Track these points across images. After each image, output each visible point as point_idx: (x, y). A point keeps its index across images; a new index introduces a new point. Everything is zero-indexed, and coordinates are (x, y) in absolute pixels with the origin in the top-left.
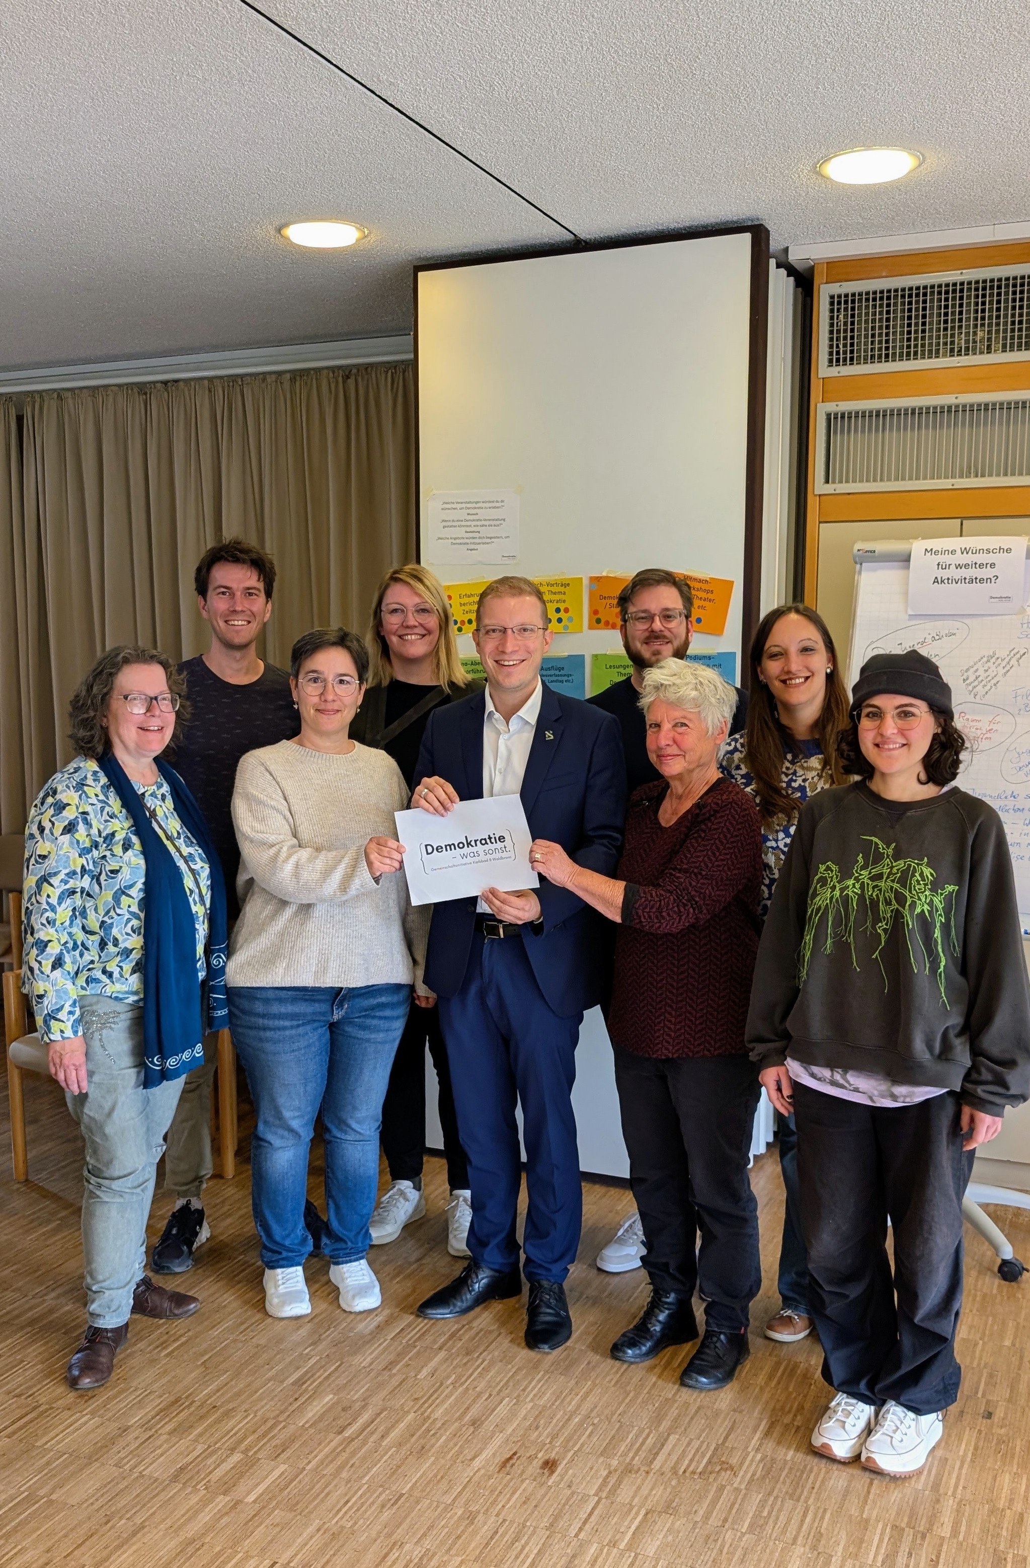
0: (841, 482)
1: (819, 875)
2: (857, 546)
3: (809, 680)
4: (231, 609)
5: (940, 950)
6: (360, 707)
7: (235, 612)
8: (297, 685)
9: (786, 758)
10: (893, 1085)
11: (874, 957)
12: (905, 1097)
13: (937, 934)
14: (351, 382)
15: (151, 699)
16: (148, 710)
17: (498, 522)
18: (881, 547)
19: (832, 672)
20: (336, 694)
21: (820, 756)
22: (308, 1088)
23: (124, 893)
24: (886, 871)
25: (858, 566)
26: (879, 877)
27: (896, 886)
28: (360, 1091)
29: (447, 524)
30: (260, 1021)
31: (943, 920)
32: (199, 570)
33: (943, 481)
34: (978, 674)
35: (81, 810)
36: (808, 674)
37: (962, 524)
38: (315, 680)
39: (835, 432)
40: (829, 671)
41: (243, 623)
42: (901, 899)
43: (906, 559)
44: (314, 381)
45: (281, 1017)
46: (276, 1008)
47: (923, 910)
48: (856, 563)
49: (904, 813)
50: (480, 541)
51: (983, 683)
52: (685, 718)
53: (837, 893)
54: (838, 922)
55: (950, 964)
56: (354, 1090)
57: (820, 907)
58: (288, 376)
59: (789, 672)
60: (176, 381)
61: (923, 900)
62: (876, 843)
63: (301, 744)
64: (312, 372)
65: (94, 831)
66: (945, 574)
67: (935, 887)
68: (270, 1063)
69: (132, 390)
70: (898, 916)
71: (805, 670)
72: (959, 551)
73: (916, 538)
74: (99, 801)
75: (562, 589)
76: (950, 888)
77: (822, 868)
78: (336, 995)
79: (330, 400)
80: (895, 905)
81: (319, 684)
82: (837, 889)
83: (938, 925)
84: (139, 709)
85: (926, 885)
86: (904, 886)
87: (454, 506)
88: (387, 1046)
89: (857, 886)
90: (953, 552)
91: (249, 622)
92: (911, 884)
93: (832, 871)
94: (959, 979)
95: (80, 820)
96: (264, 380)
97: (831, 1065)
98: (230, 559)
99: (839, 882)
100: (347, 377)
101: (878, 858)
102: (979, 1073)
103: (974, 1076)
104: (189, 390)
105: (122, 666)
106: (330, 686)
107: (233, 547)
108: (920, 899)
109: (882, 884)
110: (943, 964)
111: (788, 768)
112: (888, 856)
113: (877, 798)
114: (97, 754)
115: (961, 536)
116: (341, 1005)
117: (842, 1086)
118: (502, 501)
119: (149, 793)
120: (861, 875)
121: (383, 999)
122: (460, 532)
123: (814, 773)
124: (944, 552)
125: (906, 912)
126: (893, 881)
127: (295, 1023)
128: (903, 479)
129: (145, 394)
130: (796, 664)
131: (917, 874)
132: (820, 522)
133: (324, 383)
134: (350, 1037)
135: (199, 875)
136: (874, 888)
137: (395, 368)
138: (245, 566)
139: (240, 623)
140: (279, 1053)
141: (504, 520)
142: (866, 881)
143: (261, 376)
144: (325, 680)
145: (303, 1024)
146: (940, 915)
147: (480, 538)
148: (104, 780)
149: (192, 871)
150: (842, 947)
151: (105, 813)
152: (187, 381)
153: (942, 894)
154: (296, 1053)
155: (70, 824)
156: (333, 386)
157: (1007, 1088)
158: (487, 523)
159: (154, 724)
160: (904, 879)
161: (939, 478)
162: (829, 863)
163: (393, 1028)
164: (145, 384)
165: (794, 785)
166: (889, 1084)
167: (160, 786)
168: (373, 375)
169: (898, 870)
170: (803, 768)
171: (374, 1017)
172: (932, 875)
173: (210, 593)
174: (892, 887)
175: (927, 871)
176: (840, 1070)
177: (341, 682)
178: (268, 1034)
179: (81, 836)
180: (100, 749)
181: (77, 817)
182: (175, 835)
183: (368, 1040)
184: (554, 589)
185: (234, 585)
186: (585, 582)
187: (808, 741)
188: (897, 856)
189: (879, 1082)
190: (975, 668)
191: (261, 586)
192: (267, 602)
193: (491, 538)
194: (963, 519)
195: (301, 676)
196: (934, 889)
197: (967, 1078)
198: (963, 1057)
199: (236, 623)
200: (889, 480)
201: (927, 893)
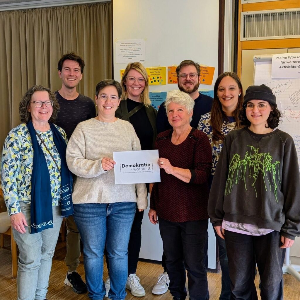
0: (249, 37)
1: (234, 158)
2: (254, 57)
3: (232, 99)
4: (69, 75)
5: (275, 183)
6: (119, 107)
7: (71, 76)
8: (97, 98)
9: (224, 122)
10: (259, 228)
11: (252, 185)
12: (263, 232)
13: (274, 178)
14: (91, 8)
15: (43, 103)
16: (42, 106)
17: (138, 50)
18: (262, 57)
19: (241, 95)
20: (111, 102)
21: (235, 122)
22: (99, 239)
23: (27, 167)
24: (256, 157)
25: (255, 63)
26: (254, 159)
27: (260, 162)
28: (118, 240)
29: (122, 50)
30: (82, 215)
31: (276, 173)
32: (59, 62)
33: (281, 36)
34: (295, 97)
35: (15, 139)
36: (232, 97)
37: (288, 50)
38: (104, 97)
39: (247, 21)
40: (240, 95)
41: (73, 80)
42: (261, 166)
43: (270, 60)
44: (80, 8)
45: (89, 213)
46: (87, 210)
47: (269, 170)
48: (254, 62)
49: (262, 138)
50: (133, 56)
51: (297, 100)
52: (181, 108)
53: (239, 164)
54: (240, 174)
55: (278, 187)
56: (116, 239)
57: (234, 169)
58: (71, 6)
59: (225, 96)
60: (36, 8)
61: (269, 166)
62: (252, 148)
63: (98, 119)
64: (79, 5)
65: (20, 146)
66: (283, 65)
67: (272, 162)
68: (85, 229)
69: (21, 11)
70: (260, 172)
71: (231, 95)
72: (288, 58)
73: (274, 54)
74: (22, 136)
75: (159, 71)
76: (277, 162)
77: (234, 156)
78: (107, 206)
79: (85, 14)
80: (259, 168)
81: (105, 98)
82: (240, 163)
83: (274, 175)
84: (39, 106)
85: (269, 161)
86: (262, 162)
87: (125, 45)
88: (127, 224)
89: (246, 162)
90: (286, 58)
91: (75, 80)
92: (264, 161)
93: (238, 157)
94: (281, 193)
95: (15, 142)
96: (63, 8)
97: (238, 222)
98: (71, 58)
99: (240, 161)
100: (90, 7)
101: (253, 153)
102: (288, 225)
103: (286, 226)
104: (40, 11)
105: (34, 92)
106: (109, 99)
107: (71, 55)
108: (267, 166)
109: (255, 161)
110: (276, 188)
111: (224, 126)
112: (256, 152)
113: (252, 133)
114: (26, 121)
115: (288, 53)
116: (110, 209)
117: (241, 229)
118: (140, 43)
119: (43, 134)
120: (247, 158)
121: (125, 207)
122: (126, 53)
123: (233, 128)
124: (283, 58)
125: (263, 171)
126: (258, 160)
127: (94, 216)
128: (269, 36)
129: (26, 13)
130: (228, 93)
131: (266, 158)
132: (242, 50)
133: (83, 9)
134: (114, 220)
135: (57, 162)
136: (252, 162)
137: (105, 4)
138: (75, 61)
139: (72, 80)
140: (88, 226)
141: (140, 49)
142: (249, 160)
143: (63, 7)
144: (107, 97)
145: (96, 216)
146: (275, 171)
147: (133, 55)
148: (26, 130)
149: (55, 161)
150: (241, 182)
151: (23, 140)
152: (39, 8)
153: (275, 164)
154: (94, 226)
155: (11, 144)
156: (85, 10)
157: (297, 230)
158: (135, 50)
159: (44, 111)
160: (262, 159)
161: (280, 35)
162: (236, 154)
163: (129, 217)
164: (25, 10)
165: (226, 131)
166: (257, 228)
167: (48, 132)
168: (98, 6)
169: (260, 156)
170: (229, 126)
171: (122, 213)
172: (271, 158)
173: (63, 70)
174: (258, 162)
175: (270, 157)
176: (241, 223)
177: (113, 98)
178: (84, 219)
179: (15, 147)
180: (27, 120)
181: (14, 141)
182: (50, 148)
183: (120, 221)
184: (157, 71)
185: (71, 67)
186: (167, 68)
187: (231, 117)
188: (259, 152)
189: (254, 228)
190: (294, 95)
191: (80, 68)
192: (81, 74)
193: (136, 55)
194: (288, 48)
195: (99, 95)
196: (272, 163)
197: (283, 226)
198: (282, 220)
199: (71, 79)
200: (264, 36)
201: (270, 164)
